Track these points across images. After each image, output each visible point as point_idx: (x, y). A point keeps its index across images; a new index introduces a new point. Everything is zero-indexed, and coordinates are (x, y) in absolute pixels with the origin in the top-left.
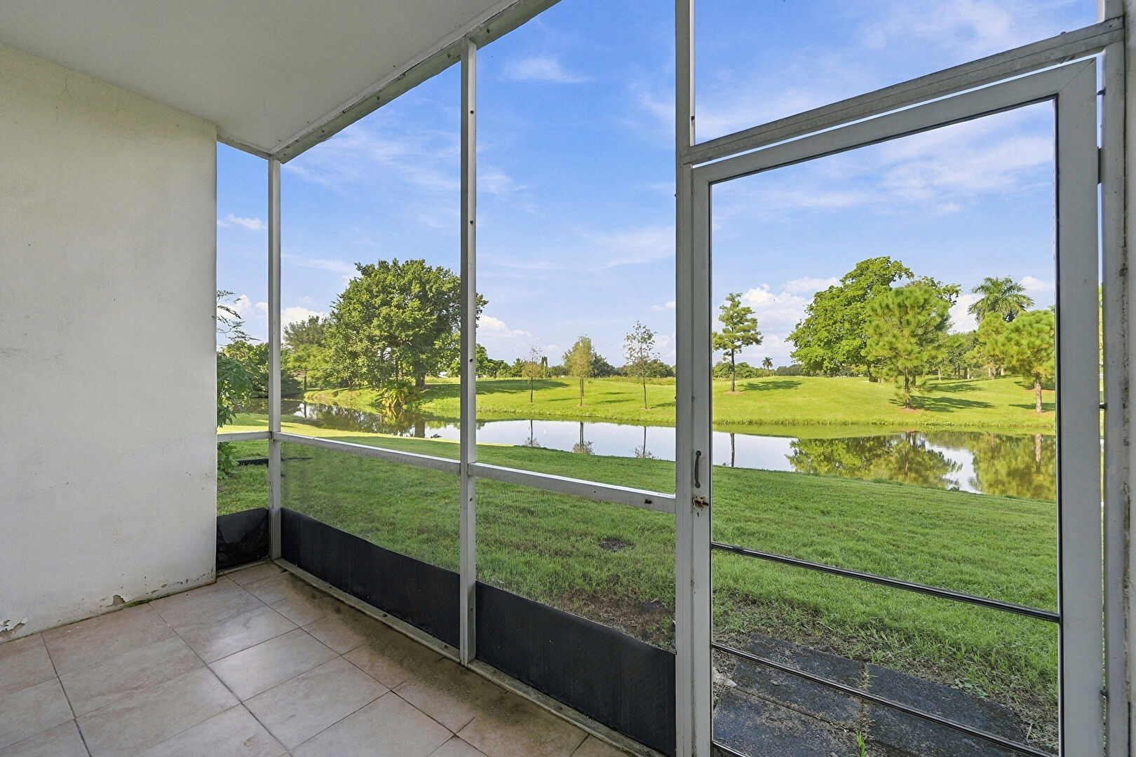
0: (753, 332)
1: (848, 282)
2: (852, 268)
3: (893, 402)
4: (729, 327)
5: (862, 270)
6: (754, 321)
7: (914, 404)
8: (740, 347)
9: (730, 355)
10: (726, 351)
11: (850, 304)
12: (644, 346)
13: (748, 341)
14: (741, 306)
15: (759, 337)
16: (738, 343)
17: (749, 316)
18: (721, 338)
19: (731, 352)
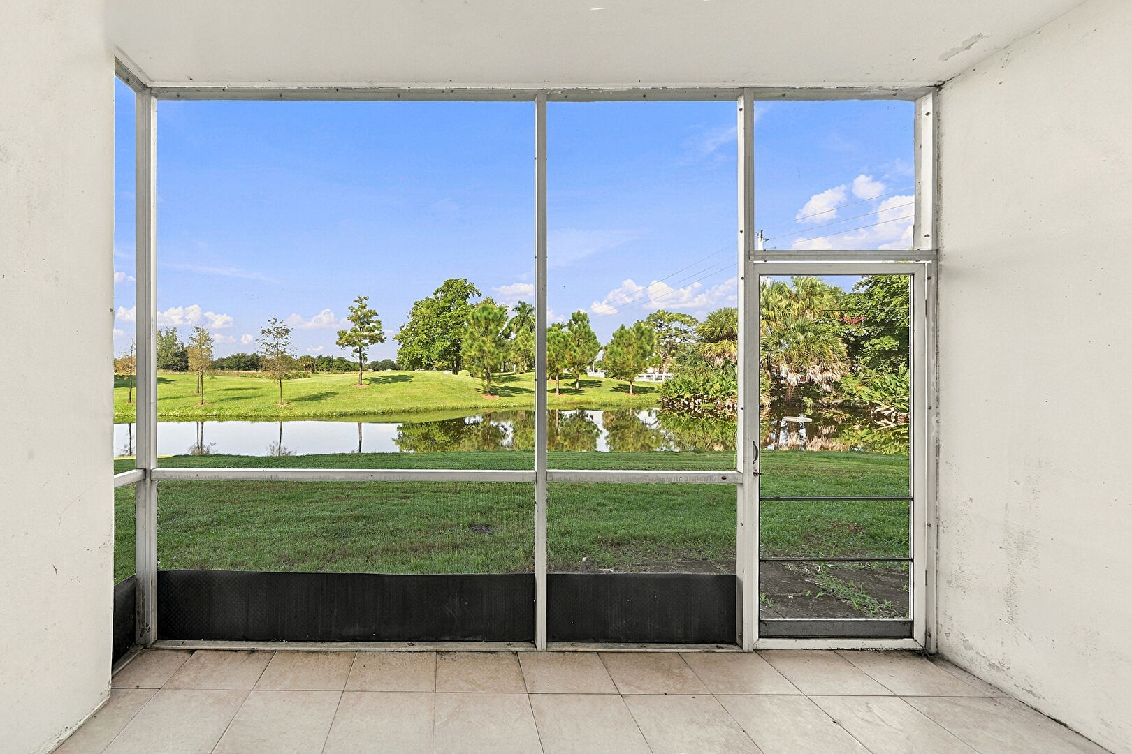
0: (376, 332)
1: (439, 295)
2: (441, 284)
3: (478, 390)
4: (357, 327)
5: (449, 286)
6: (379, 322)
7: (492, 392)
8: (367, 345)
9: (358, 352)
10: (355, 348)
11: (441, 313)
12: (281, 341)
13: (374, 340)
14: (368, 308)
15: (383, 337)
16: (366, 341)
17: (374, 318)
18: (350, 336)
19: (358, 350)
